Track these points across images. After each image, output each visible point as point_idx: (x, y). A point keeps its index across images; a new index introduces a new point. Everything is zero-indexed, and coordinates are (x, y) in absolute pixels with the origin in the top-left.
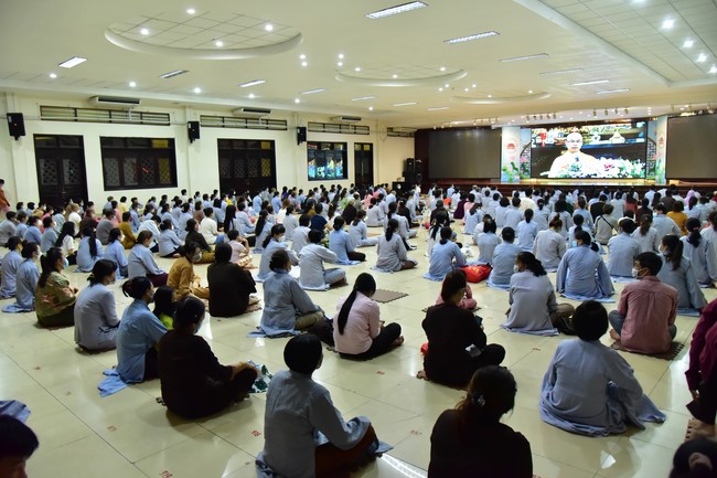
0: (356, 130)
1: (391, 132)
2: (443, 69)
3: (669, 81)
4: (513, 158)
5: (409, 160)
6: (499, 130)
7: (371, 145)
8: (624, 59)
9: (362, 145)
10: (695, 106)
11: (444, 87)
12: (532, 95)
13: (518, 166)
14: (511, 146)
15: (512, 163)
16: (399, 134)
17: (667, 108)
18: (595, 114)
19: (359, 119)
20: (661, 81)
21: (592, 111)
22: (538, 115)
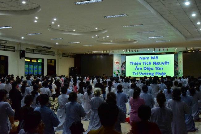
0: (48, 53)
1: (65, 55)
2: (96, 28)
3: (186, 38)
4: (118, 68)
5: (72, 68)
6: (112, 56)
7: (55, 60)
8: (172, 28)
9: (51, 60)
10: (195, 48)
11: (94, 36)
12: (130, 41)
13: (120, 71)
14: (117, 63)
15: (118, 70)
16: (68, 56)
17: (184, 49)
18: (155, 50)
19: (50, 48)
20: (184, 38)
21: (153, 49)
22: (131, 50)
